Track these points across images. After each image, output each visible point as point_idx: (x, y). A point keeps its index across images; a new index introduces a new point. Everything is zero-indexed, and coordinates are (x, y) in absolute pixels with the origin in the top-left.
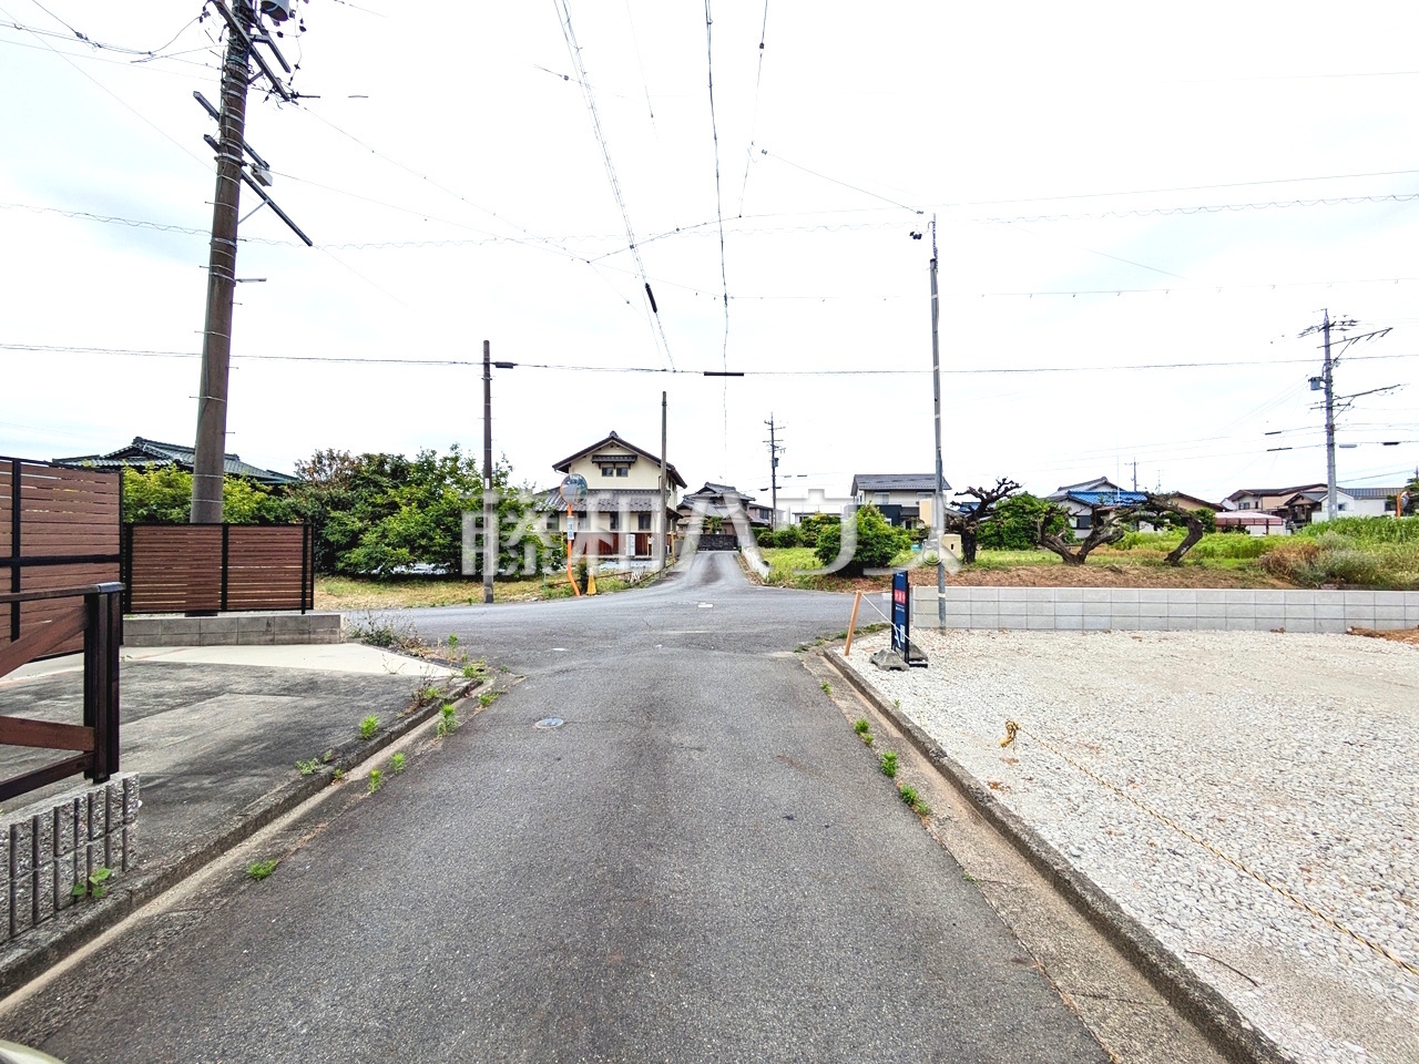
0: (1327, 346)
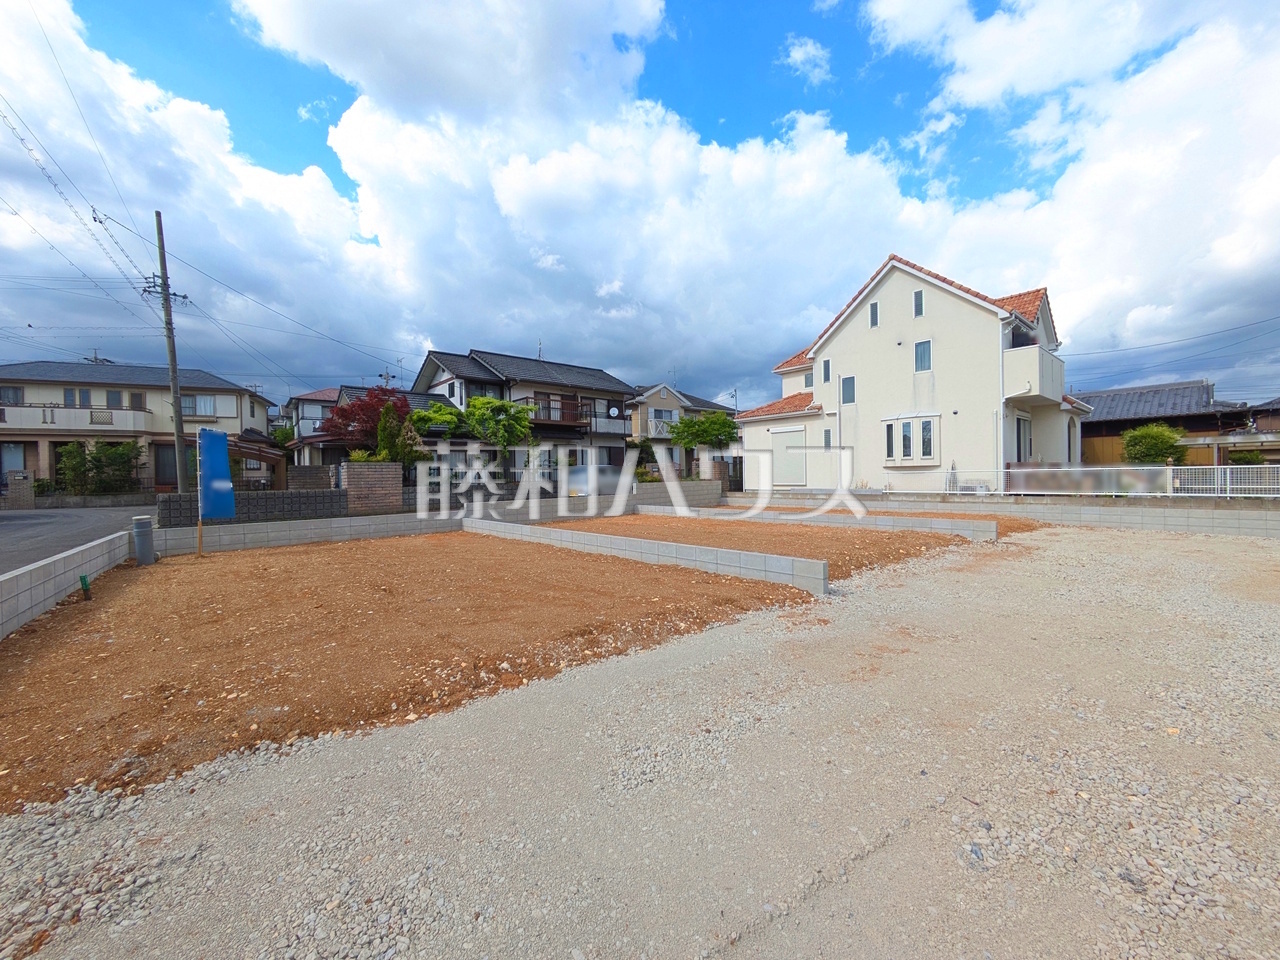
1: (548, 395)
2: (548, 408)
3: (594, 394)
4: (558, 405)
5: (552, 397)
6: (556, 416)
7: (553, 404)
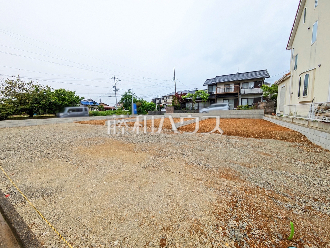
0: (115, 81)
1: (229, 85)
2: (229, 89)
3: (247, 81)
4: (233, 87)
5: (231, 85)
6: (232, 91)
7: (231, 87)
